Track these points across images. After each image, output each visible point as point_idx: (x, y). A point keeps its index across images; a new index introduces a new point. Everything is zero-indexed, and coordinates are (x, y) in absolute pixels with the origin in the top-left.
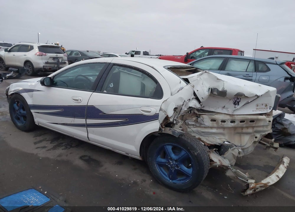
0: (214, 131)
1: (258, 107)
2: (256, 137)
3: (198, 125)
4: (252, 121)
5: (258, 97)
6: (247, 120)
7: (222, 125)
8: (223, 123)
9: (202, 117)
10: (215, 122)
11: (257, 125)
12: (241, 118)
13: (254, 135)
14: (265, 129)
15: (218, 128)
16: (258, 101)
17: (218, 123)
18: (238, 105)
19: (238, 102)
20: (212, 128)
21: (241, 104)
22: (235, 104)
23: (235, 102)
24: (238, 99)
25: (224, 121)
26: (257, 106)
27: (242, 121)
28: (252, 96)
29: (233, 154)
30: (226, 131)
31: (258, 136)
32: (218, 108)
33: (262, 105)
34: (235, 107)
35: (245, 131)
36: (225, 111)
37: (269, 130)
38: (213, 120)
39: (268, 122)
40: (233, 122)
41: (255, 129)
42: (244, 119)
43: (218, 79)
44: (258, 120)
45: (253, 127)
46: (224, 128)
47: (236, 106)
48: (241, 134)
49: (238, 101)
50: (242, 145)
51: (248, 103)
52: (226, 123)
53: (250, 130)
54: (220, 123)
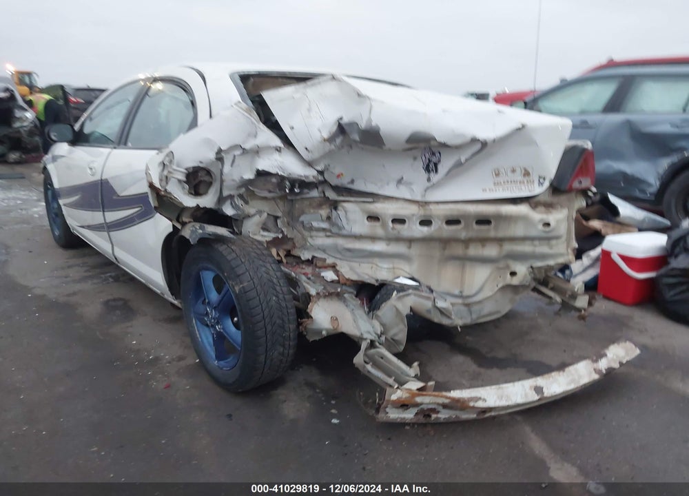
0: (379, 247)
1: (500, 179)
2: (513, 274)
3: (335, 230)
4: (484, 221)
5: (484, 144)
6: (467, 217)
7: (395, 232)
8: (398, 226)
9: (343, 207)
10: (377, 224)
11: (501, 234)
12: (448, 213)
13: (508, 267)
15: (390, 239)
16: (503, 161)
17: (384, 226)
18: (436, 171)
19: (436, 165)
20: (373, 238)
21: (443, 168)
22: (427, 169)
23: (428, 166)
24: (433, 154)
25: (399, 221)
26: (497, 175)
30: (415, 251)
31: (522, 269)
32: (388, 184)
33: (513, 171)
34: (429, 180)
35: (474, 251)
36: (403, 192)
38: (373, 218)
39: (540, 227)
40: (426, 222)
41: (508, 247)
42: (455, 213)
44: (501, 218)
45: (500, 241)
46: (409, 241)
47: (432, 175)
48: (465, 260)
49: (434, 159)
50: (466, 293)
51: (459, 165)
52: (406, 225)
53: (491, 251)
54: (390, 224)
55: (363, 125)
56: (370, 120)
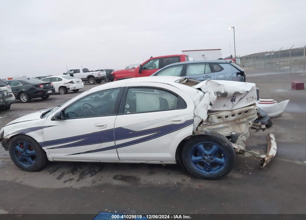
0: (221, 126)
1: (248, 100)
2: (250, 124)
3: (209, 124)
4: (246, 112)
5: (248, 92)
6: (243, 111)
7: (226, 120)
8: (227, 118)
9: (211, 116)
10: (220, 119)
11: (250, 114)
12: (239, 111)
13: (248, 123)
14: (254, 116)
15: (223, 123)
16: (248, 96)
17: (223, 119)
18: (235, 101)
19: (234, 99)
20: (219, 124)
21: (237, 100)
22: (232, 101)
23: (232, 100)
24: (234, 97)
25: (227, 117)
26: (247, 99)
27: (240, 114)
28: (244, 92)
29: (243, 140)
30: (229, 125)
31: (251, 122)
32: (221, 107)
33: (250, 98)
34: (233, 104)
35: (241, 121)
36: (226, 109)
37: (256, 116)
38: (219, 118)
39: (256, 110)
40: (233, 115)
41: (248, 117)
42: (240, 111)
43: (219, 84)
44: (250, 110)
45: (246, 117)
46: (227, 122)
47: (233, 102)
48: (239, 124)
49: (234, 98)
50: (242, 132)
51: (242, 98)
52: (229, 117)
53: (245, 119)
54: (225, 118)
55: (223, 92)
56: (225, 90)
